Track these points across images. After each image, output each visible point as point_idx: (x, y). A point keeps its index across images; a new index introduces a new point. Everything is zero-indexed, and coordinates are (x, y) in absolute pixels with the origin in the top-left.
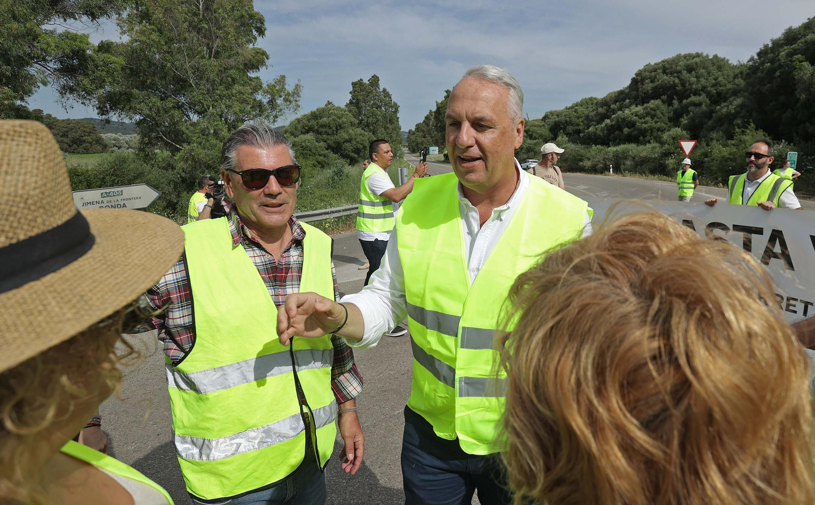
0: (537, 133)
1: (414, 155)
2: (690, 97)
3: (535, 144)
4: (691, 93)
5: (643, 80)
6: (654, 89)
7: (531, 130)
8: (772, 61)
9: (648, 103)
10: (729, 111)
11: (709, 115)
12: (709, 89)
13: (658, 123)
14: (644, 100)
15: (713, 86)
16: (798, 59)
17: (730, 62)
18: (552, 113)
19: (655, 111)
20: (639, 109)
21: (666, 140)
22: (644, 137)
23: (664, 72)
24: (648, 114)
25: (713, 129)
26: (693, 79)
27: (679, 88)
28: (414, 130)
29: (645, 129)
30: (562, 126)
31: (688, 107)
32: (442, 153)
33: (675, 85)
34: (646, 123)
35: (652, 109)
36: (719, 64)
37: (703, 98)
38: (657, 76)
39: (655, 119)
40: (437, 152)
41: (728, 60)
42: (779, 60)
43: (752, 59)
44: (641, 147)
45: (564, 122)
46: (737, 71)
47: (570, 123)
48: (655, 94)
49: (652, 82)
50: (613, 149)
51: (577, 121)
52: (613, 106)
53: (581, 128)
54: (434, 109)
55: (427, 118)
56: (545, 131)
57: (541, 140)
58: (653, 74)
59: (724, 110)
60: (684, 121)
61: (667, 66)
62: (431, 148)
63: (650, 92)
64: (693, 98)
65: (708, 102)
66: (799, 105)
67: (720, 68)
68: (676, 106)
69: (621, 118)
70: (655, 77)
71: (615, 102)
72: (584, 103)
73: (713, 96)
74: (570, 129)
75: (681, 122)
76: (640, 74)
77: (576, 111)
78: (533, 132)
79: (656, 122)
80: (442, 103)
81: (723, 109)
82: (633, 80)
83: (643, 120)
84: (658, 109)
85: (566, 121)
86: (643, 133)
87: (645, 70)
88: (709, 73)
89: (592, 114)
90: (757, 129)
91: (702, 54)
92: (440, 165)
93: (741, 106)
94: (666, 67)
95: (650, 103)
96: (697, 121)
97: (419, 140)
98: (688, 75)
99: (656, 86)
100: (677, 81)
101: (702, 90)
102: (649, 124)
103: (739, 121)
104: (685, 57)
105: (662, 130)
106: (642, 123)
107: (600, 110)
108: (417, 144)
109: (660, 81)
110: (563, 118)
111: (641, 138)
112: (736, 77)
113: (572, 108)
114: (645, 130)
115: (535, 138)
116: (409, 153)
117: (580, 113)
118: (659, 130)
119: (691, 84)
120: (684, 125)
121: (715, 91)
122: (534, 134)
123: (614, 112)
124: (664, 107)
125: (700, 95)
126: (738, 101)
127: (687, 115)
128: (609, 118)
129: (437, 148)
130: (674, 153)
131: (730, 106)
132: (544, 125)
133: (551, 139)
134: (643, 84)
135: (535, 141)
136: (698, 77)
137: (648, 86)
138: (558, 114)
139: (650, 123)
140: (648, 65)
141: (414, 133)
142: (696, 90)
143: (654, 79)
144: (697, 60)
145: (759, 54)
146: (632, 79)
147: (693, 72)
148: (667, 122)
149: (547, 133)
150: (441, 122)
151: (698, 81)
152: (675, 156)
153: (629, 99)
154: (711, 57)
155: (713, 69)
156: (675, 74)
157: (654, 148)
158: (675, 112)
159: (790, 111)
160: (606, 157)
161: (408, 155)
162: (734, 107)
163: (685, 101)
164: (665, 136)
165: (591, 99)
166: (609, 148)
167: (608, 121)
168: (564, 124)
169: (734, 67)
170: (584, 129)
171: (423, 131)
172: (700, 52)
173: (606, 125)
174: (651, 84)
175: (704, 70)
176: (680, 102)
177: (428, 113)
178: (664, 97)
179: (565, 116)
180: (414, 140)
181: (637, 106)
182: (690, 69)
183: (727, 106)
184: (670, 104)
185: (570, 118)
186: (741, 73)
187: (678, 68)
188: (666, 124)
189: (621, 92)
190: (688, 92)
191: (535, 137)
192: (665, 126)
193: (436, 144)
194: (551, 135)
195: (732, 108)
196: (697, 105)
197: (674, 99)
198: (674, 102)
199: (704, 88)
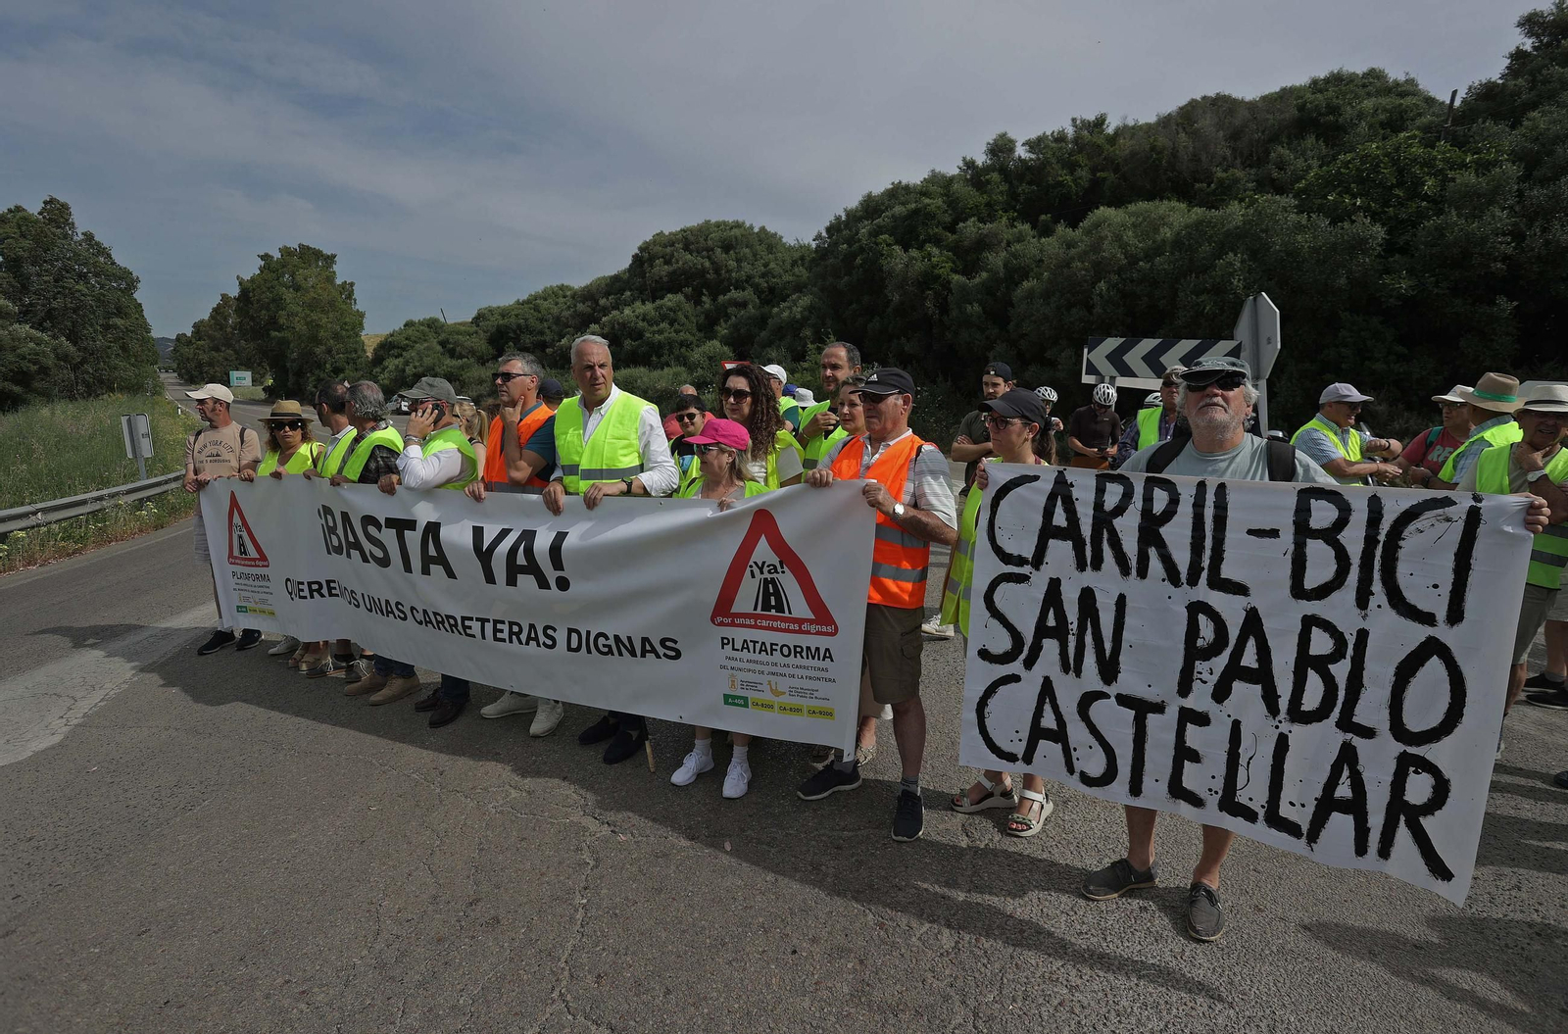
0: (462, 346)
2: (730, 291)
3: (462, 368)
4: (731, 284)
5: (652, 259)
6: (670, 274)
7: (451, 340)
8: (850, 241)
9: (662, 298)
10: (792, 316)
11: (762, 322)
12: (756, 280)
13: (682, 334)
14: (655, 292)
15: (763, 275)
16: (885, 241)
17: (784, 240)
18: (491, 311)
19: (675, 312)
20: (649, 306)
21: (699, 361)
22: (659, 356)
23: (686, 248)
24: (663, 318)
25: (770, 344)
26: (732, 264)
27: (711, 276)
28: (189, 334)
29: (659, 342)
30: (512, 335)
31: (726, 308)
32: (262, 383)
33: (703, 272)
34: (660, 332)
35: (670, 309)
36: (768, 241)
37: (748, 294)
38: (675, 254)
39: (676, 326)
40: (248, 381)
41: (781, 237)
42: (859, 240)
43: (818, 237)
44: (656, 373)
45: (514, 327)
46: (797, 255)
47: (521, 329)
48: (674, 284)
49: (668, 262)
51: (539, 326)
52: (602, 302)
53: (548, 338)
54: (234, 292)
55: (216, 310)
56: (480, 343)
57: (472, 360)
58: (669, 250)
59: (786, 314)
60: (723, 330)
61: (692, 238)
62: (234, 373)
63: (665, 279)
64: (734, 294)
65: (757, 301)
66: (890, 310)
67: (770, 248)
68: (707, 306)
69: (619, 324)
70: (672, 256)
71: (607, 294)
72: (549, 295)
73: (763, 292)
74: (527, 339)
75: (717, 332)
76: (647, 248)
77: (537, 309)
78: (456, 343)
79: (677, 332)
80: (252, 280)
81: (783, 312)
82: (636, 257)
83: (655, 328)
84: (680, 309)
85: (519, 326)
86: (657, 349)
87: (654, 242)
88: (755, 255)
89: (566, 313)
91: (744, 223)
92: (255, 408)
93: (811, 308)
94: (688, 240)
95: (666, 299)
96: (742, 331)
97: (204, 357)
98: (724, 255)
99: (674, 272)
100: (707, 264)
101: (747, 281)
102: (666, 334)
103: (807, 332)
104: (718, 225)
105: (689, 346)
106: (654, 333)
107: (580, 307)
108: (200, 365)
109: (681, 263)
110: (513, 320)
111: (654, 358)
112: (794, 263)
113: (528, 302)
114: (660, 345)
115: (461, 357)
116: (180, 384)
117: (544, 312)
118: (682, 344)
119: (729, 271)
120: (723, 337)
121: (766, 285)
122: (458, 349)
123: (605, 311)
124: (688, 307)
125: (744, 289)
126: (805, 300)
127: (726, 322)
128: (596, 322)
129: (248, 375)
130: (711, 383)
131: (794, 308)
132: (476, 333)
134: (652, 266)
135: (459, 361)
136: (738, 261)
137: (661, 270)
138: (504, 313)
139: (664, 333)
140: (661, 234)
141: (189, 342)
142: (737, 281)
143: (671, 259)
144: (736, 232)
145: (829, 230)
146: (633, 256)
147: (732, 252)
148: (695, 331)
149: (483, 347)
150: (252, 318)
151: (739, 267)
152: (713, 387)
153: (631, 290)
154: (756, 230)
155: (761, 249)
156: (704, 253)
157: (677, 375)
158: (707, 315)
159: (877, 318)
161: (178, 387)
162: (799, 309)
163: (721, 298)
164: (696, 355)
165: (562, 288)
168: (515, 332)
169: (791, 249)
170: (553, 341)
171: (212, 338)
172: (740, 220)
174: (666, 267)
175: (747, 250)
176: (714, 300)
177: (218, 300)
178: (688, 290)
179: (517, 316)
180: (191, 356)
181: (643, 303)
182: (727, 247)
183: (790, 308)
184: (698, 302)
185: (526, 320)
186: (802, 258)
187: (710, 243)
188: (694, 335)
189: (616, 278)
190: (726, 283)
191: (460, 354)
192: (691, 338)
193: (246, 365)
194: (492, 351)
195: (797, 311)
196: (744, 305)
197: (703, 294)
198: (704, 298)
199: (749, 278)
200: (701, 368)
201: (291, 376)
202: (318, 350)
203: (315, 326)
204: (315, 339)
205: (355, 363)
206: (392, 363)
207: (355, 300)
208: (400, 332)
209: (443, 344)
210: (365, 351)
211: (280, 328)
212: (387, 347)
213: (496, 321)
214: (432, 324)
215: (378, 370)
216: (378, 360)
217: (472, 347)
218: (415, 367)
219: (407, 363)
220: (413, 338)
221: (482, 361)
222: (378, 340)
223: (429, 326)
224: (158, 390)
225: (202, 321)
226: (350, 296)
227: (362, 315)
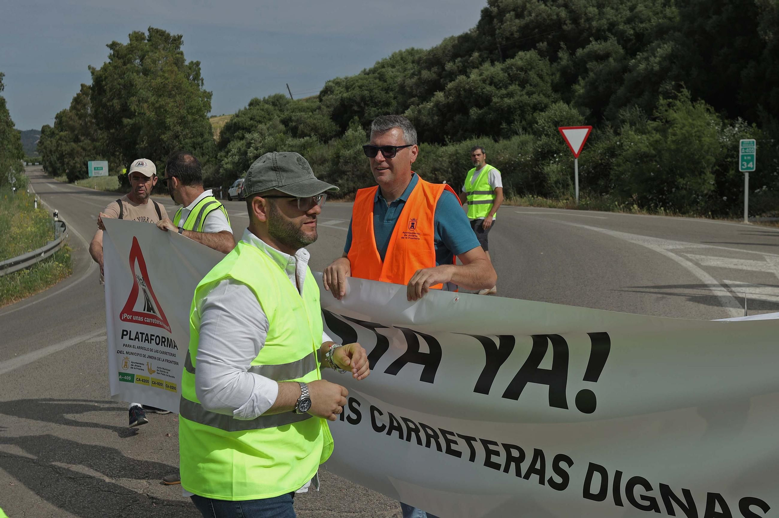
0: (305, 123)
1: (55, 180)
2: (589, 42)
4: (591, 35)
6: (524, 29)
7: (293, 118)
9: (513, 57)
10: (649, 68)
11: (617, 77)
12: (621, 27)
13: (535, 96)
14: (507, 53)
15: (629, 21)
18: (338, 83)
19: (526, 72)
20: (496, 69)
21: (543, 128)
22: (509, 123)
24: (512, 79)
25: (625, 103)
27: (568, 27)
28: (52, 125)
29: (509, 107)
30: (356, 108)
31: (586, 63)
33: (559, 23)
34: (510, 95)
35: (522, 69)
37: (611, 44)
38: (528, 5)
39: (528, 88)
40: (105, 171)
45: (358, 100)
47: (365, 101)
48: (526, 40)
49: (519, 16)
50: (451, 149)
51: (383, 96)
52: (449, 66)
55: (77, 101)
56: (324, 121)
57: (314, 138)
59: (642, 66)
60: (580, 89)
62: (92, 165)
63: (516, 35)
64: (595, 46)
65: (622, 51)
68: (564, 62)
69: (465, 90)
71: (454, 57)
72: (397, 62)
73: (630, 40)
75: (574, 91)
77: (382, 78)
78: (299, 121)
79: (530, 94)
80: (105, 68)
81: (641, 64)
83: (504, 91)
84: (532, 68)
85: (363, 98)
86: (507, 114)
89: (411, 82)
90: (694, 100)
93: (671, 58)
95: (517, 58)
96: (600, 88)
97: (66, 148)
99: (527, 26)
100: (563, 14)
101: (609, 30)
102: (516, 98)
103: (668, 86)
106: (502, 97)
107: (425, 74)
108: (62, 157)
109: (533, 15)
110: (357, 91)
111: (504, 125)
113: (373, 71)
114: (510, 111)
115: (303, 135)
116: (44, 177)
117: (389, 81)
118: (534, 108)
119: (589, 20)
121: (632, 32)
122: (301, 127)
123: (452, 76)
124: (543, 65)
125: (606, 39)
126: (664, 49)
127: (584, 79)
128: (442, 89)
129: (105, 164)
130: (557, 152)
131: (652, 59)
132: (319, 108)
133: (335, 136)
134: (502, 21)
135: (302, 140)
137: (512, 25)
138: (348, 85)
139: (518, 95)
141: (53, 134)
142: (599, 30)
143: (523, 11)
146: (482, 11)
148: (550, 92)
149: (326, 124)
150: (104, 106)
151: (601, 14)
152: (560, 157)
153: (480, 50)
157: (523, 144)
158: (564, 72)
160: (437, 166)
161: (41, 180)
162: (658, 59)
163: (580, 52)
164: (542, 119)
165: (411, 52)
166: (444, 148)
167: (439, 96)
168: (359, 105)
171: (72, 129)
173: (437, 104)
174: (517, 21)
176: (573, 54)
177: (78, 90)
178: (543, 45)
179: (360, 87)
180: (54, 149)
181: (493, 64)
183: (647, 59)
184: (554, 59)
185: (371, 91)
188: (549, 97)
189: (465, 38)
190: (585, 34)
191: (303, 132)
192: (545, 100)
193: (103, 154)
194: (336, 127)
195: (655, 61)
196: (601, 58)
197: (560, 48)
198: (560, 54)
199: (612, 25)
200: (546, 135)
202: (164, 137)
203: (160, 110)
204: (162, 125)
205: (201, 148)
206: (235, 146)
207: (202, 80)
208: (245, 113)
209: (285, 122)
210: (211, 134)
211: (131, 115)
212: (234, 129)
213: (341, 94)
214: (277, 102)
215: (223, 153)
216: (223, 144)
217: (314, 124)
218: (257, 149)
219: (249, 145)
220: (258, 118)
221: (325, 139)
222: (227, 120)
223: (274, 104)
224: (21, 185)
225: (64, 112)
226: (197, 76)
227: (209, 95)
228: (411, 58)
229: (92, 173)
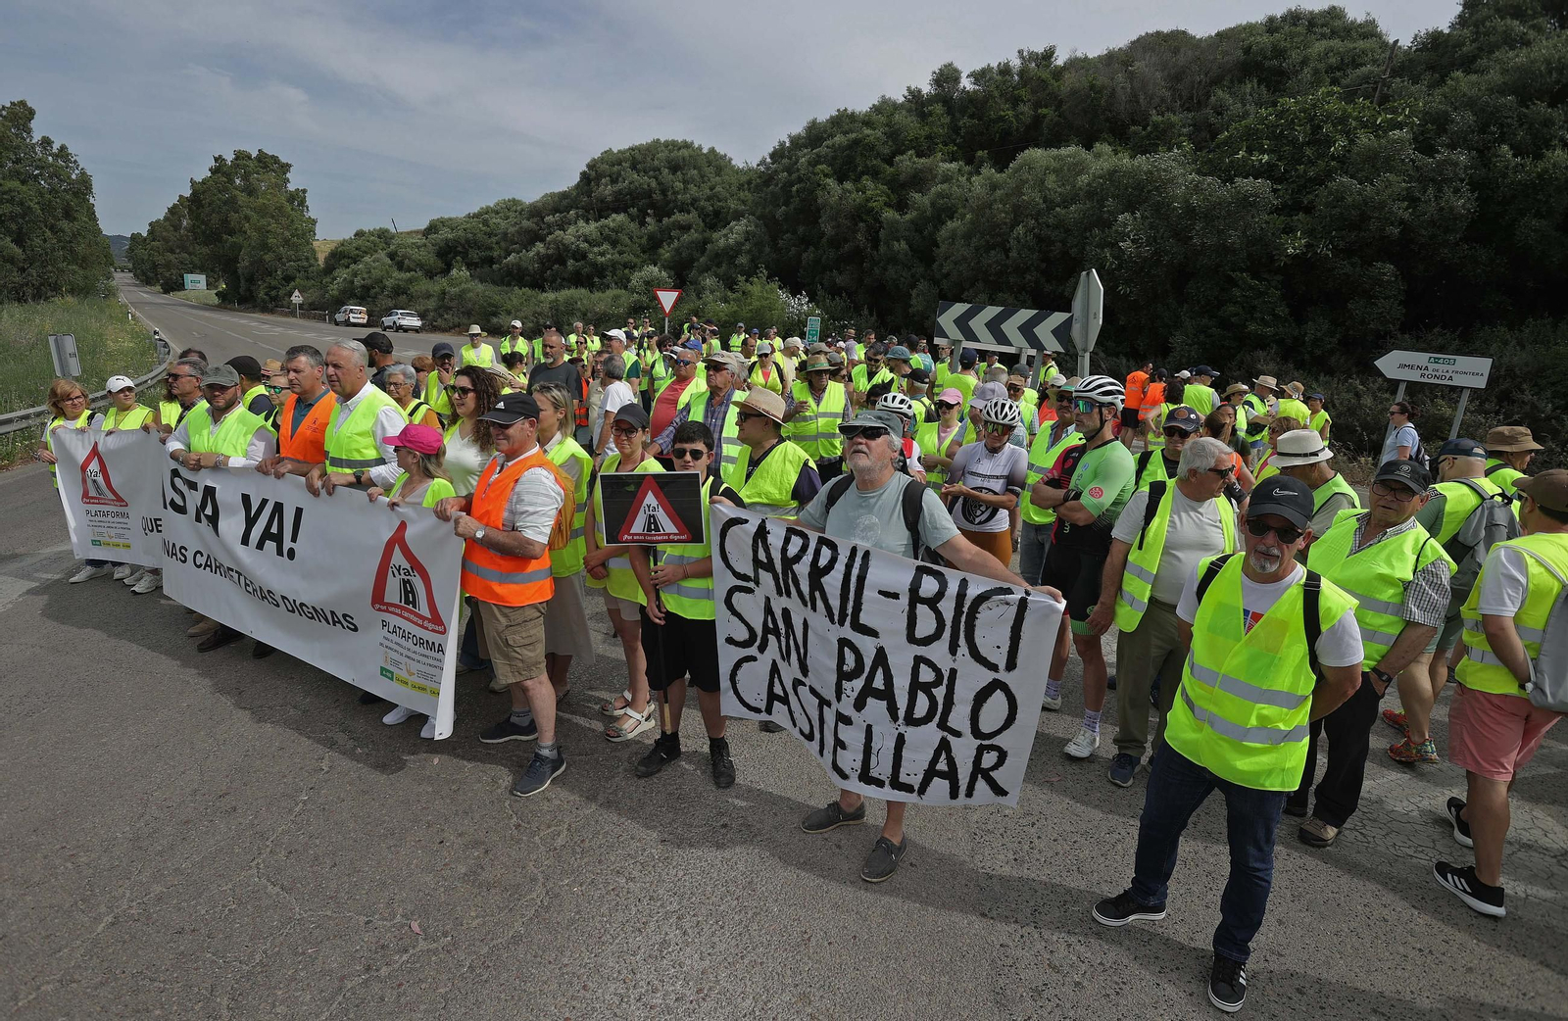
0: (410, 259)
1: (148, 288)
2: (675, 213)
3: (410, 281)
4: (676, 207)
5: (599, 177)
6: (618, 194)
7: (399, 253)
8: (789, 170)
9: (607, 217)
10: (728, 243)
11: (702, 246)
12: (702, 203)
13: (625, 255)
14: (601, 210)
15: (708, 199)
16: (822, 171)
17: (733, 163)
18: (443, 222)
19: (617, 233)
20: (591, 228)
21: (636, 286)
22: (603, 277)
23: (634, 167)
24: (605, 238)
25: (707, 269)
26: (679, 185)
27: (657, 196)
28: (145, 234)
29: (602, 264)
30: (459, 249)
31: (670, 231)
32: (216, 287)
33: (649, 193)
34: (602, 254)
35: (613, 230)
36: (716, 162)
37: (692, 217)
38: (622, 173)
39: (619, 247)
40: (203, 285)
41: (731, 159)
42: (798, 170)
43: (763, 162)
44: (597, 295)
45: (463, 241)
46: (744, 179)
47: (472, 244)
48: (619, 204)
49: (614, 181)
50: (551, 296)
51: (487, 240)
52: (549, 219)
53: (495, 254)
54: (187, 193)
55: (172, 211)
56: (427, 256)
57: (420, 273)
58: (616, 168)
60: (666, 253)
61: (639, 157)
62: (189, 278)
63: (609, 199)
64: (678, 217)
65: (702, 224)
66: (824, 240)
67: (719, 170)
68: (651, 227)
69: (562, 244)
70: (619, 175)
71: (555, 210)
72: (500, 209)
73: (709, 215)
74: (475, 255)
75: (659, 256)
76: (594, 166)
77: (486, 223)
78: (405, 257)
79: (621, 253)
80: (204, 182)
81: (722, 239)
82: (584, 175)
83: (597, 249)
84: (623, 229)
85: (467, 241)
86: (600, 271)
87: (602, 160)
88: (702, 177)
89: (512, 230)
90: (769, 276)
91: (692, 143)
92: (207, 314)
93: (747, 236)
94: (638, 158)
95: (609, 219)
96: (684, 254)
97: (159, 259)
98: (671, 176)
99: (620, 192)
100: (654, 184)
101: (692, 205)
102: (609, 256)
104: (667, 144)
105: (633, 267)
106: (596, 254)
107: (526, 224)
108: (155, 266)
109: (626, 182)
110: (462, 233)
111: (598, 279)
112: (741, 187)
113: (475, 216)
114: (603, 267)
115: (409, 270)
116: (136, 285)
117: (493, 226)
118: (625, 266)
119: (675, 193)
120: (665, 260)
121: (711, 208)
122: (406, 262)
123: (551, 229)
124: (632, 228)
125: (689, 213)
126: (741, 229)
127: (669, 245)
128: (542, 240)
129: (202, 278)
130: (648, 308)
132: (425, 245)
133: (441, 273)
134: (598, 185)
135: (407, 274)
136: (685, 182)
137: (606, 190)
138: (455, 225)
139: (611, 254)
140: (609, 152)
141: (144, 242)
142: (683, 203)
143: (617, 179)
144: (685, 152)
145: (773, 156)
146: (581, 174)
147: (679, 173)
148: (639, 253)
149: (432, 262)
150: (204, 222)
151: (686, 189)
152: (650, 313)
153: (576, 208)
154: (705, 151)
155: (709, 171)
156: (651, 173)
157: (616, 298)
158: (651, 236)
159: (812, 249)
160: (539, 310)
161: (132, 288)
162: (735, 236)
163: (665, 220)
164: (636, 279)
165: (514, 202)
166: (545, 295)
167: (540, 247)
169: (738, 171)
170: (500, 256)
171: (166, 240)
172: (689, 140)
173: (538, 253)
174: (612, 186)
175: (696, 172)
176: (659, 221)
177: (173, 201)
178: (633, 211)
179: (464, 229)
180: (146, 256)
182: (675, 167)
183: (726, 235)
184: (643, 223)
185: (474, 234)
186: (749, 182)
187: (656, 162)
188: (638, 256)
189: (564, 195)
190: (671, 206)
191: (409, 267)
192: (635, 260)
193: (201, 269)
194: (441, 265)
195: (733, 238)
196: (685, 228)
197: (648, 214)
198: (648, 219)
199: (695, 200)
200: (637, 293)
201: (242, 281)
202: (267, 257)
203: (264, 232)
204: (265, 247)
205: (306, 271)
206: (342, 274)
207: (307, 207)
208: (350, 242)
209: (392, 256)
210: (316, 260)
211: (231, 233)
212: (341, 256)
213: (445, 234)
214: (383, 234)
215: (328, 280)
216: (329, 269)
217: (420, 260)
218: (364, 279)
219: (355, 275)
220: (364, 248)
221: (430, 274)
222: (333, 246)
223: (379, 237)
224: (110, 293)
225: (158, 221)
226: (302, 203)
227: (314, 222)
228: (511, 207)
229: (188, 285)
